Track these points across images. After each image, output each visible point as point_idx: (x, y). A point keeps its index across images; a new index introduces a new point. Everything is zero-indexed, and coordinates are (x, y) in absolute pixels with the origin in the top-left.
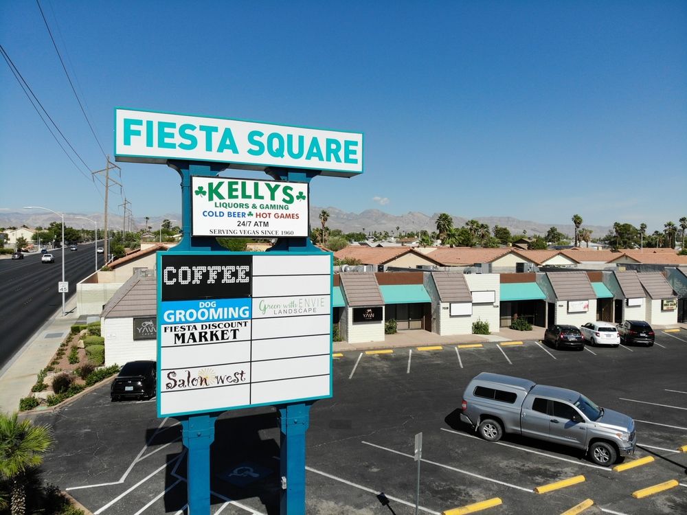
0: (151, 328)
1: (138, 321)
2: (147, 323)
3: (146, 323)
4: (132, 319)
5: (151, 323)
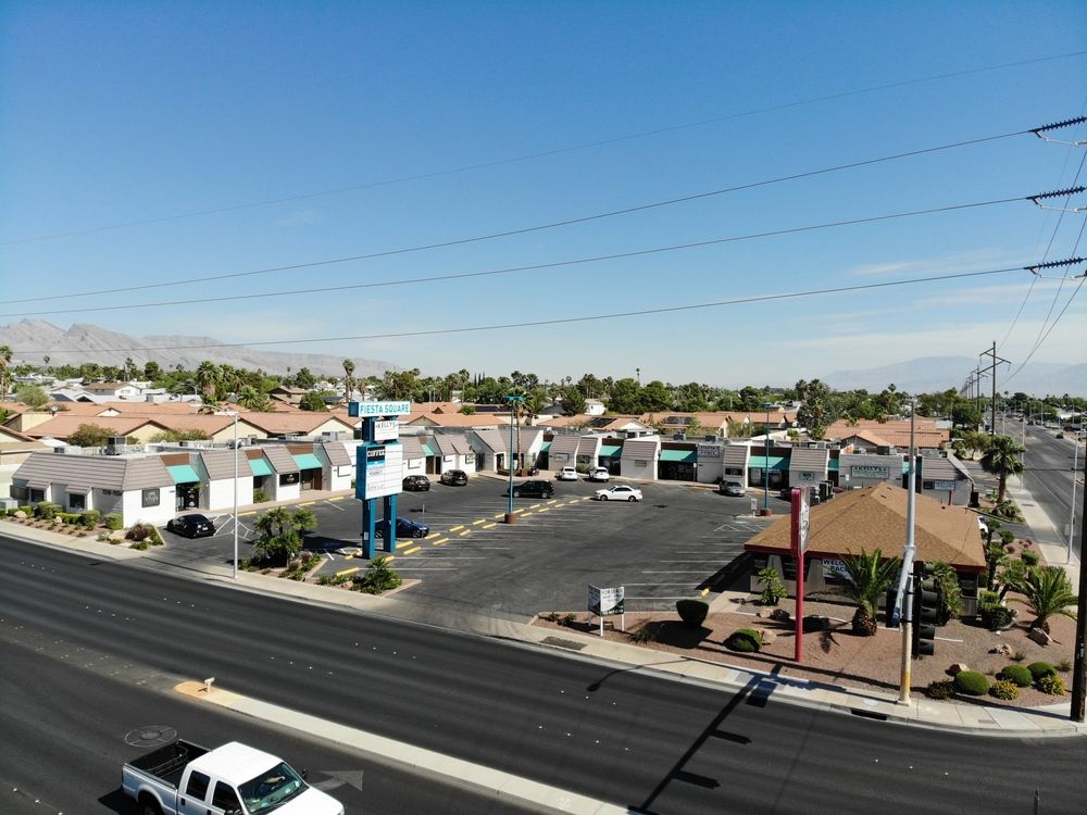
0: (154, 497)
1: (145, 492)
2: (152, 494)
3: (150, 493)
4: (141, 491)
5: (154, 493)
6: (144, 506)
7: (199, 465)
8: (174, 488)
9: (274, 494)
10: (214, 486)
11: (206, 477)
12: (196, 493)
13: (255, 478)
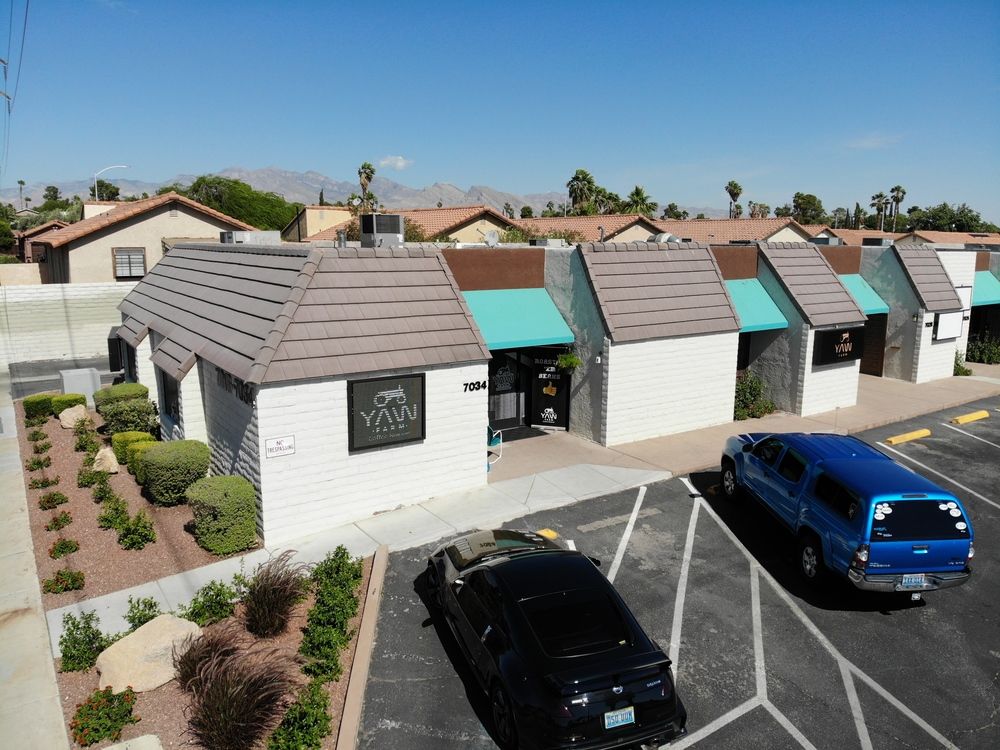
0: (399, 408)
1: (361, 391)
2: (389, 395)
3: (382, 394)
4: (343, 384)
5: (398, 393)
6: (353, 448)
7: (575, 288)
8: (481, 373)
9: (795, 391)
10: (622, 362)
11: (598, 331)
12: (563, 380)
13: (742, 336)
